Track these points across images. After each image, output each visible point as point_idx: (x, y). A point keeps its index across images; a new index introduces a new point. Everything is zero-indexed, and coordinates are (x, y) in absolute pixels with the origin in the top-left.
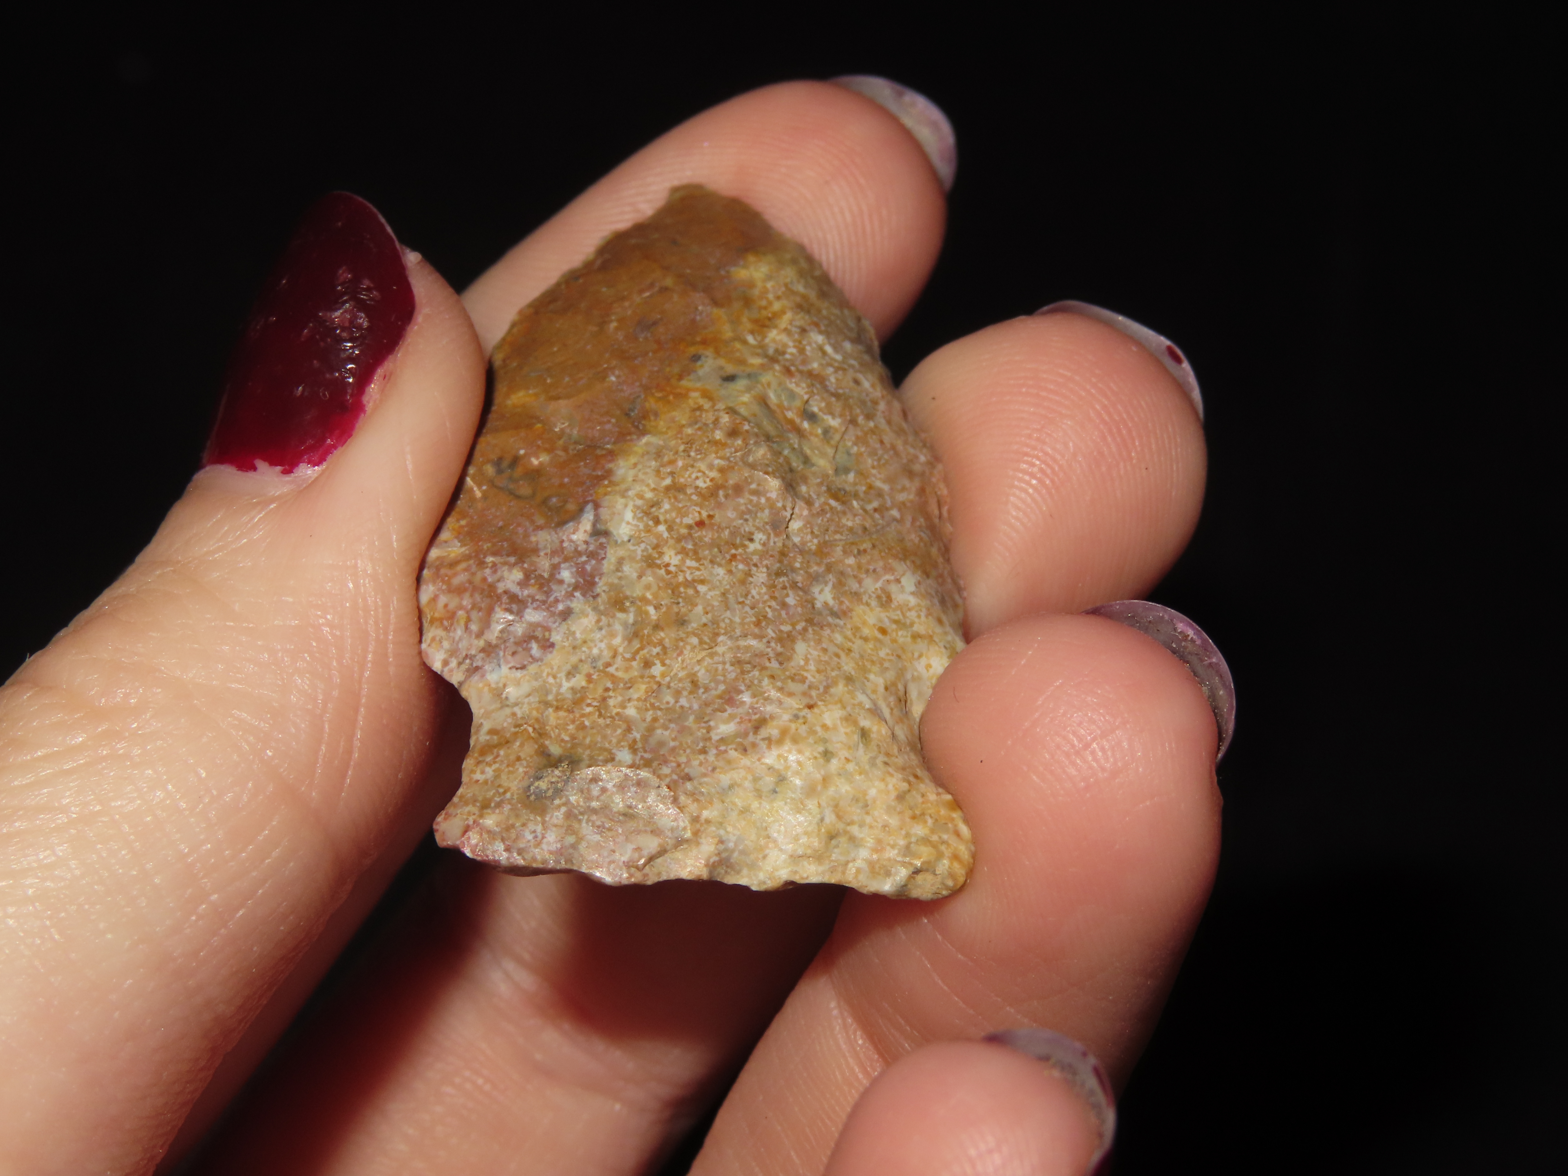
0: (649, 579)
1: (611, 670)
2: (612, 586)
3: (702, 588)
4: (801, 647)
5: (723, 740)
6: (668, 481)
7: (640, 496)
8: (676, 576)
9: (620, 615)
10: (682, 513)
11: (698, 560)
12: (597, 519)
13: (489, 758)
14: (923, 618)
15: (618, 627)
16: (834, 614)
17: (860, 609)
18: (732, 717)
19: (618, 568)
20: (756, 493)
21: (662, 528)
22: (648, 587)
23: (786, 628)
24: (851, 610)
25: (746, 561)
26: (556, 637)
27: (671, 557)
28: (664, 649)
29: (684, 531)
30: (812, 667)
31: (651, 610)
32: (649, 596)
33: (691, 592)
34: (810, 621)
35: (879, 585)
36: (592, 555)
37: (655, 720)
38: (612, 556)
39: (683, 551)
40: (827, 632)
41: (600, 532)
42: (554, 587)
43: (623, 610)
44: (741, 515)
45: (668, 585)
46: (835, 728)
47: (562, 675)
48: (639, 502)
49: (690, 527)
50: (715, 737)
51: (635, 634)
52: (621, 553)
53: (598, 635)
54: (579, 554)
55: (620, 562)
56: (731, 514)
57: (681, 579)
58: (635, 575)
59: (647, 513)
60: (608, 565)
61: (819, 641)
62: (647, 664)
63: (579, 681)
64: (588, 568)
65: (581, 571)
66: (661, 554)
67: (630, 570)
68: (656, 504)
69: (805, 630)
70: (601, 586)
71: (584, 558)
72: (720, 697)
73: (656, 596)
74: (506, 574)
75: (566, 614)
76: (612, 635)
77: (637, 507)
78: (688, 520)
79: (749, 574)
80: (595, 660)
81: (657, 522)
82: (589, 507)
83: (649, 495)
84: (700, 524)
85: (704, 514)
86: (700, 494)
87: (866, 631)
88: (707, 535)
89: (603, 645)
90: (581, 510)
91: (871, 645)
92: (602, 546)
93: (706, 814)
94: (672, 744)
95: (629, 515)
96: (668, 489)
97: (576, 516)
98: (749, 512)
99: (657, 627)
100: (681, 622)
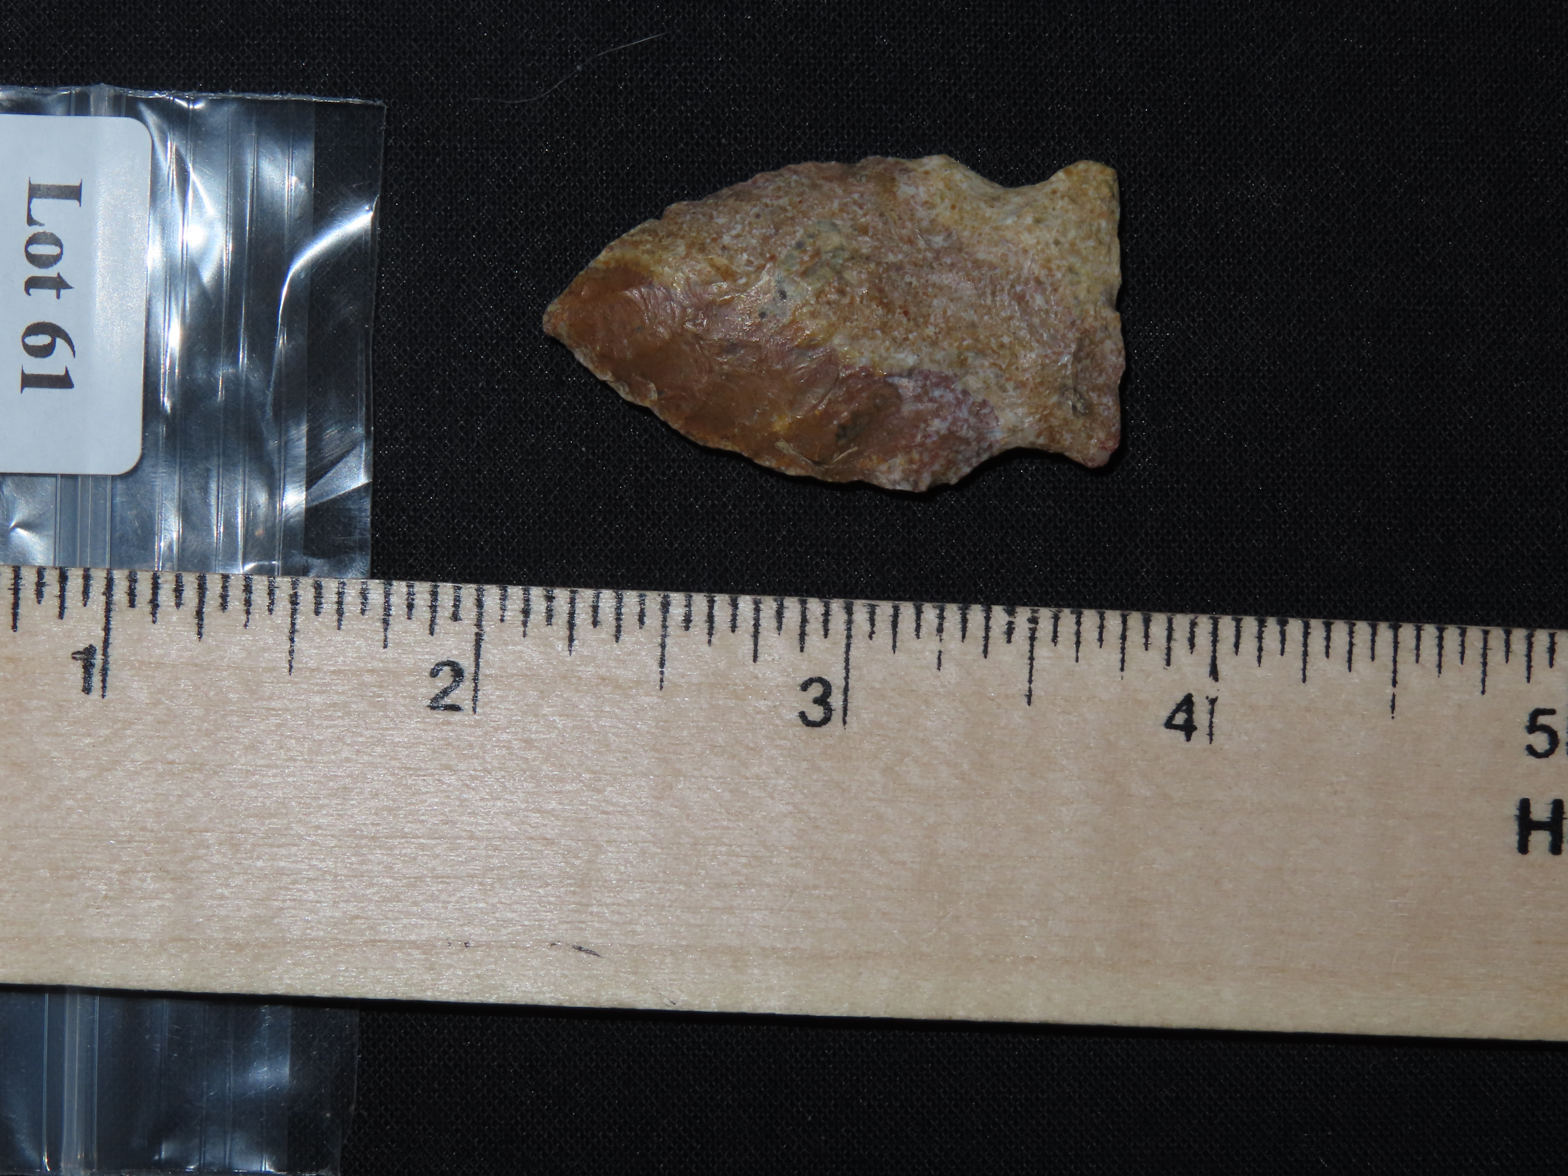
0: (945, 344)
1: (1004, 366)
2: (950, 365)
3: (949, 313)
4: (981, 256)
5: (1047, 302)
6: (878, 332)
7: (888, 349)
8: (942, 329)
9: (970, 361)
10: (900, 324)
11: (929, 315)
12: (901, 375)
13: (1058, 436)
14: (932, 182)
15: (978, 362)
16: (949, 235)
17: (940, 219)
18: (1032, 297)
19: (939, 363)
20: (880, 279)
21: (911, 336)
22: (951, 345)
23: (970, 265)
24: (943, 226)
25: (925, 286)
26: (980, 399)
27: (930, 331)
28: (991, 335)
29: (912, 323)
30: (994, 250)
31: (965, 343)
32: (956, 344)
33: (952, 319)
34: (960, 250)
35: (919, 208)
36: (926, 378)
37: (1038, 341)
38: (927, 366)
39: (926, 323)
40: (963, 240)
41: (910, 373)
42: (945, 400)
43: (966, 359)
44: (896, 288)
45: (948, 333)
46: (1037, 238)
47: (1004, 395)
48: (892, 349)
49: (909, 320)
50: (1045, 307)
51: (981, 353)
52: (927, 360)
53: (981, 374)
54: (924, 386)
55: (932, 361)
56: (896, 295)
57: (943, 325)
58: (943, 353)
59: (901, 345)
60: (934, 368)
61: (974, 245)
62: (1002, 346)
63: (1010, 386)
64: (934, 380)
65: (937, 385)
66: (929, 337)
67: (939, 355)
68: (894, 340)
69: (967, 253)
70: (950, 373)
71: (928, 382)
72: (1019, 304)
73: (956, 341)
74: (934, 429)
75: (965, 392)
76: (982, 366)
77: (895, 352)
78: (905, 320)
79: (934, 285)
80: (997, 376)
81: (906, 339)
82: (890, 380)
83: (887, 343)
84: (906, 313)
85: (899, 311)
86: (888, 313)
87: (957, 217)
88: (913, 309)
89: (988, 371)
90: (891, 385)
91: (965, 215)
92: (921, 372)
93: (1092, 313)
94: (1052, 331)
95: (902, 356)
96: (883, 332)
97: (894, 387)
98: (893, 284)
99: (977, 340)
100: (973, 325)
